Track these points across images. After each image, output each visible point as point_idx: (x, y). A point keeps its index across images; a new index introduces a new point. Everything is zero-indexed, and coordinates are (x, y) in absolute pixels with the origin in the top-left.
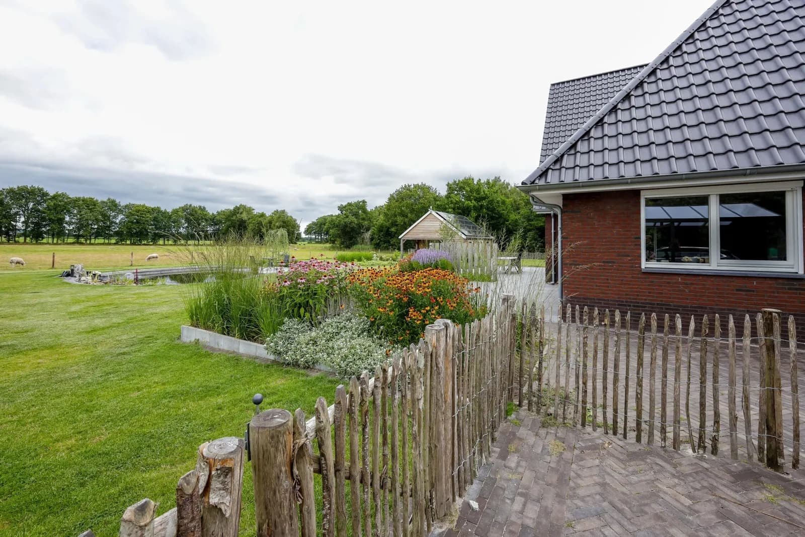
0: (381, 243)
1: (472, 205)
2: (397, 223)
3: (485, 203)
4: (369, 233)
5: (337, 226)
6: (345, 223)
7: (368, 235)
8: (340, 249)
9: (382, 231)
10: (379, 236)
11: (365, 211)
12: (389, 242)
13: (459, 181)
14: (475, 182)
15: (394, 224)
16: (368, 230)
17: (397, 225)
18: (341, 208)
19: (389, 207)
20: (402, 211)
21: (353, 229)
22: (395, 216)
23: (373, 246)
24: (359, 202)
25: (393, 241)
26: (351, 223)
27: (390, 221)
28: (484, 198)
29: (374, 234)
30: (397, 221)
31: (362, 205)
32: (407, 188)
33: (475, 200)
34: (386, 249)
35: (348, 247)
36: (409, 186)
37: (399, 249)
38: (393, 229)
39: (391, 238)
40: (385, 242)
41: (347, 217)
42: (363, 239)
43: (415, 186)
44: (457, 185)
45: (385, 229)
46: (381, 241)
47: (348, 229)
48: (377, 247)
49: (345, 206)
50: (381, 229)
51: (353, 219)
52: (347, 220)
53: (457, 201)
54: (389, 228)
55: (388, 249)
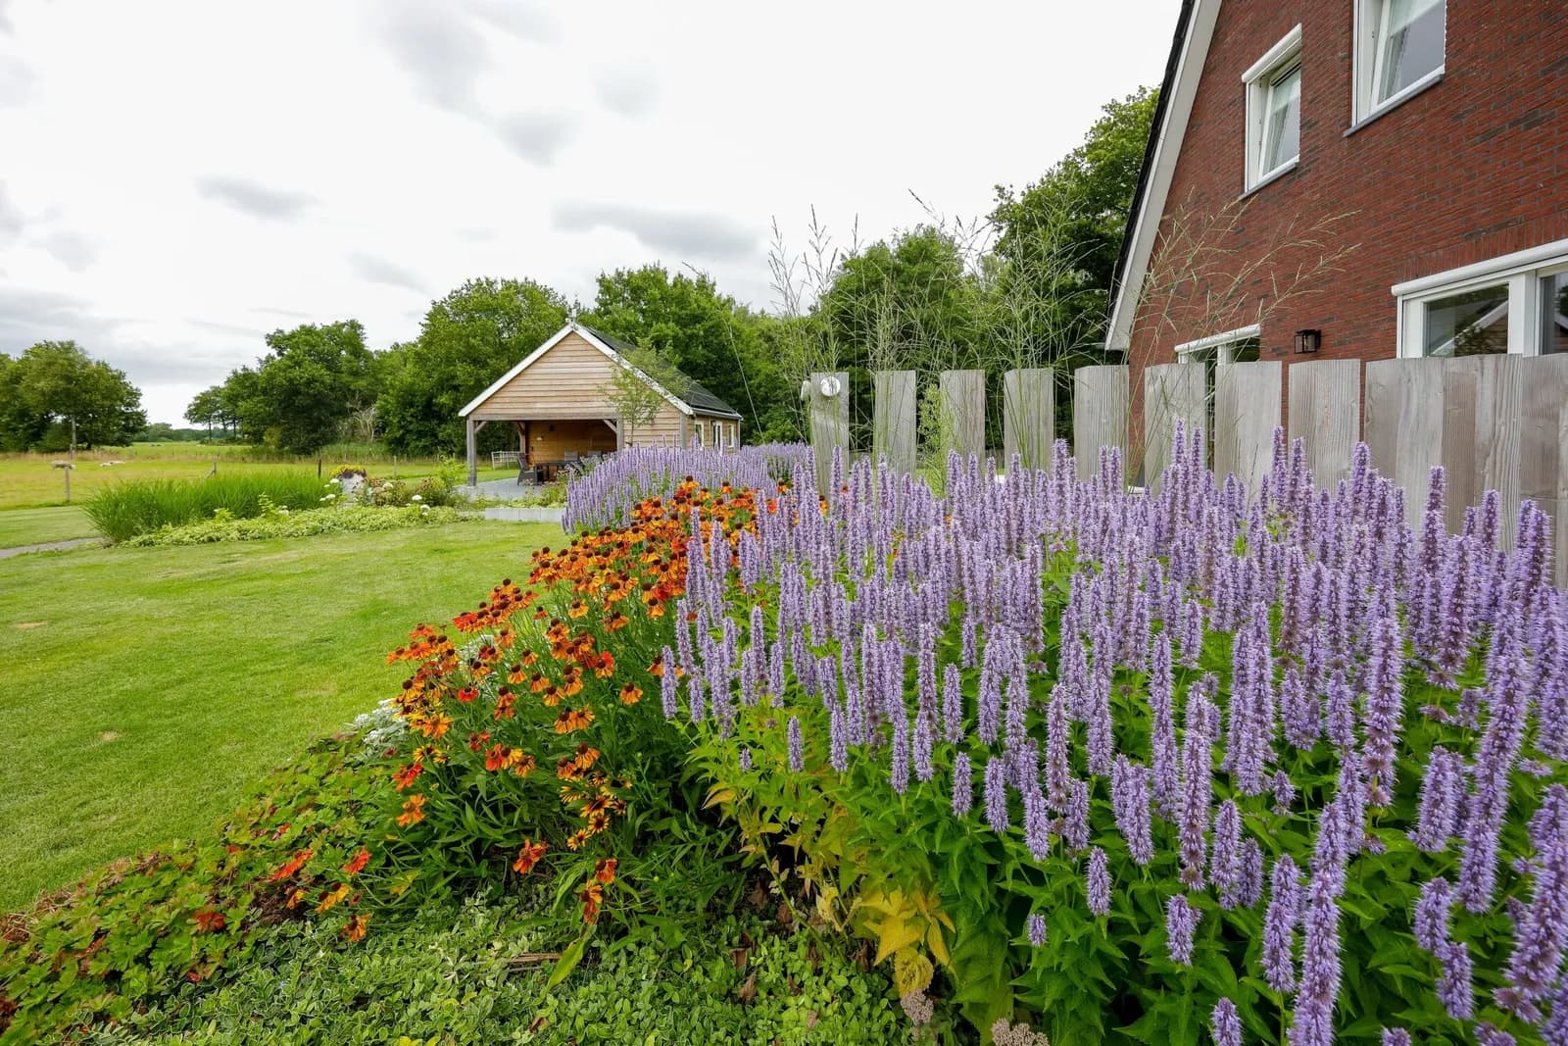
0: (408, 436)
1: (669, 332)
2: (456, 382)
3: (699, 330)
4: (373, 411)
5: (264, 392)
6: (291, 381)
7: (368, 417)
8: (280, 456)
9: (411, 405)
10: (403, 418)
11: (358, 350)
12: (435, 435)
13: (630, 274)
14: (670, 282)
15: (449, 384)
16: (367, 403)
17: (456, 388)
18: (277, 340)
19: (430, 338)
20: (469, 346)
21: (318, 401)
22: (450, 361)
23: (384, 447)
24: (339, 326)
25: (445, 431)
26: (309, 383)
27: (436, 376)
28: (697, 319)
29: (387, 412)
30: (454, 377)
31: (349, 336)
32: (483, 287)
33: (677, 322)
34: (428, 452)
35: (305, 451)
36: (490, 284)
37: (462, 454)
38: (444, 399)
39: (439, 425)
40: (420, 435)
41: (298, 364)
42: (354, 427)
43: (508, 285)
44: (627, 283)
45: (420, 400)
46: (409, 432)
47: (300, 401)
48: (398, 447)
49: (293, 335)
50: (407, 400)
51: (320, 371)
52: (296, 373)
53: (629, 322)
54: (433, 396)
55: (431, 454)
